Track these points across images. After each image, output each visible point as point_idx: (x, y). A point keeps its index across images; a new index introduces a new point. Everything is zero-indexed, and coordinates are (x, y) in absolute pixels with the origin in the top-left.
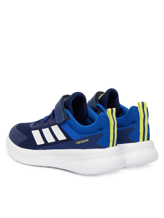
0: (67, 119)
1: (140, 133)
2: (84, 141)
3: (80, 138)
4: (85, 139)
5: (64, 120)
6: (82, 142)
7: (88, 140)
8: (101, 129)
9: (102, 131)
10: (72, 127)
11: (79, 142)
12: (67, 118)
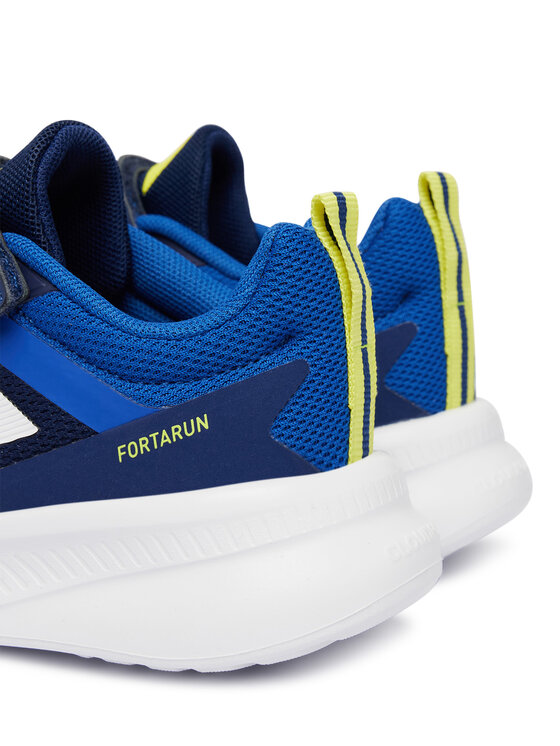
0: (26, 291)
1: (446, 356)
2: (177, 432)
3: (144, 410)
4: (184, 413)
5: (11, 298)
6: (166, 439)
7: (203, 423)
8: (287, 338)
9: (297, 349)
10: (72, 342)
11: (143, 445)
12: (24, 285)
